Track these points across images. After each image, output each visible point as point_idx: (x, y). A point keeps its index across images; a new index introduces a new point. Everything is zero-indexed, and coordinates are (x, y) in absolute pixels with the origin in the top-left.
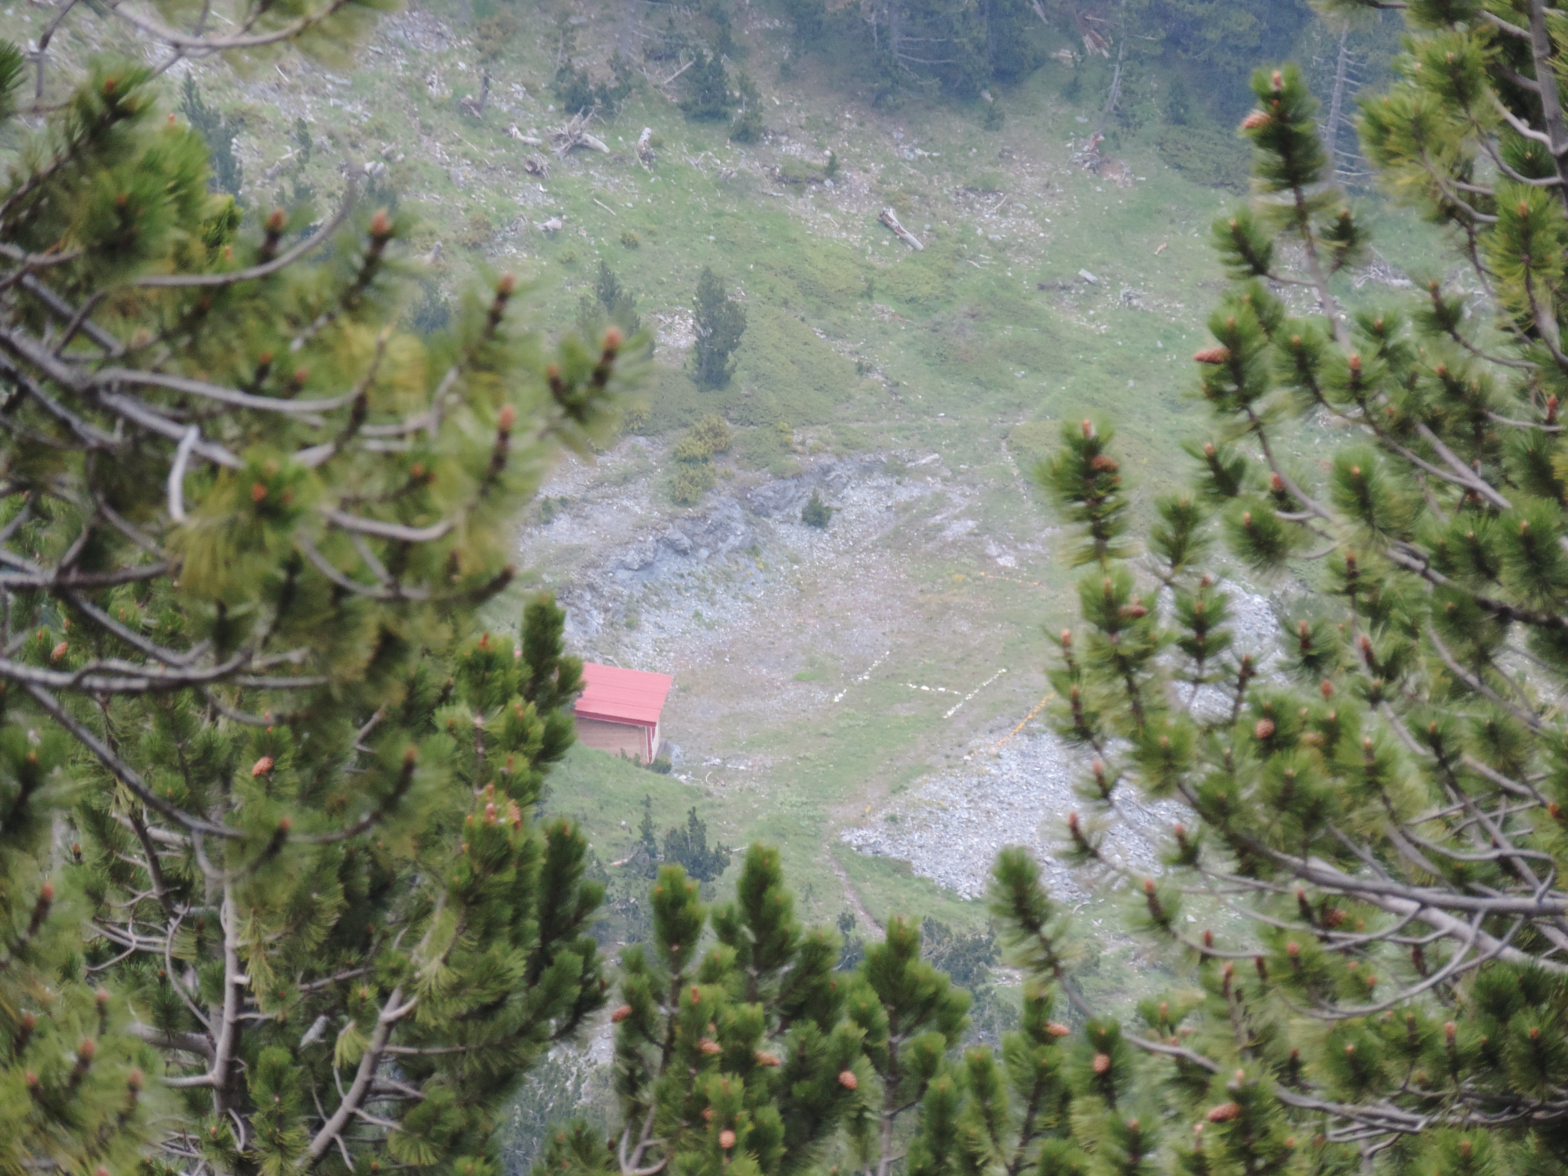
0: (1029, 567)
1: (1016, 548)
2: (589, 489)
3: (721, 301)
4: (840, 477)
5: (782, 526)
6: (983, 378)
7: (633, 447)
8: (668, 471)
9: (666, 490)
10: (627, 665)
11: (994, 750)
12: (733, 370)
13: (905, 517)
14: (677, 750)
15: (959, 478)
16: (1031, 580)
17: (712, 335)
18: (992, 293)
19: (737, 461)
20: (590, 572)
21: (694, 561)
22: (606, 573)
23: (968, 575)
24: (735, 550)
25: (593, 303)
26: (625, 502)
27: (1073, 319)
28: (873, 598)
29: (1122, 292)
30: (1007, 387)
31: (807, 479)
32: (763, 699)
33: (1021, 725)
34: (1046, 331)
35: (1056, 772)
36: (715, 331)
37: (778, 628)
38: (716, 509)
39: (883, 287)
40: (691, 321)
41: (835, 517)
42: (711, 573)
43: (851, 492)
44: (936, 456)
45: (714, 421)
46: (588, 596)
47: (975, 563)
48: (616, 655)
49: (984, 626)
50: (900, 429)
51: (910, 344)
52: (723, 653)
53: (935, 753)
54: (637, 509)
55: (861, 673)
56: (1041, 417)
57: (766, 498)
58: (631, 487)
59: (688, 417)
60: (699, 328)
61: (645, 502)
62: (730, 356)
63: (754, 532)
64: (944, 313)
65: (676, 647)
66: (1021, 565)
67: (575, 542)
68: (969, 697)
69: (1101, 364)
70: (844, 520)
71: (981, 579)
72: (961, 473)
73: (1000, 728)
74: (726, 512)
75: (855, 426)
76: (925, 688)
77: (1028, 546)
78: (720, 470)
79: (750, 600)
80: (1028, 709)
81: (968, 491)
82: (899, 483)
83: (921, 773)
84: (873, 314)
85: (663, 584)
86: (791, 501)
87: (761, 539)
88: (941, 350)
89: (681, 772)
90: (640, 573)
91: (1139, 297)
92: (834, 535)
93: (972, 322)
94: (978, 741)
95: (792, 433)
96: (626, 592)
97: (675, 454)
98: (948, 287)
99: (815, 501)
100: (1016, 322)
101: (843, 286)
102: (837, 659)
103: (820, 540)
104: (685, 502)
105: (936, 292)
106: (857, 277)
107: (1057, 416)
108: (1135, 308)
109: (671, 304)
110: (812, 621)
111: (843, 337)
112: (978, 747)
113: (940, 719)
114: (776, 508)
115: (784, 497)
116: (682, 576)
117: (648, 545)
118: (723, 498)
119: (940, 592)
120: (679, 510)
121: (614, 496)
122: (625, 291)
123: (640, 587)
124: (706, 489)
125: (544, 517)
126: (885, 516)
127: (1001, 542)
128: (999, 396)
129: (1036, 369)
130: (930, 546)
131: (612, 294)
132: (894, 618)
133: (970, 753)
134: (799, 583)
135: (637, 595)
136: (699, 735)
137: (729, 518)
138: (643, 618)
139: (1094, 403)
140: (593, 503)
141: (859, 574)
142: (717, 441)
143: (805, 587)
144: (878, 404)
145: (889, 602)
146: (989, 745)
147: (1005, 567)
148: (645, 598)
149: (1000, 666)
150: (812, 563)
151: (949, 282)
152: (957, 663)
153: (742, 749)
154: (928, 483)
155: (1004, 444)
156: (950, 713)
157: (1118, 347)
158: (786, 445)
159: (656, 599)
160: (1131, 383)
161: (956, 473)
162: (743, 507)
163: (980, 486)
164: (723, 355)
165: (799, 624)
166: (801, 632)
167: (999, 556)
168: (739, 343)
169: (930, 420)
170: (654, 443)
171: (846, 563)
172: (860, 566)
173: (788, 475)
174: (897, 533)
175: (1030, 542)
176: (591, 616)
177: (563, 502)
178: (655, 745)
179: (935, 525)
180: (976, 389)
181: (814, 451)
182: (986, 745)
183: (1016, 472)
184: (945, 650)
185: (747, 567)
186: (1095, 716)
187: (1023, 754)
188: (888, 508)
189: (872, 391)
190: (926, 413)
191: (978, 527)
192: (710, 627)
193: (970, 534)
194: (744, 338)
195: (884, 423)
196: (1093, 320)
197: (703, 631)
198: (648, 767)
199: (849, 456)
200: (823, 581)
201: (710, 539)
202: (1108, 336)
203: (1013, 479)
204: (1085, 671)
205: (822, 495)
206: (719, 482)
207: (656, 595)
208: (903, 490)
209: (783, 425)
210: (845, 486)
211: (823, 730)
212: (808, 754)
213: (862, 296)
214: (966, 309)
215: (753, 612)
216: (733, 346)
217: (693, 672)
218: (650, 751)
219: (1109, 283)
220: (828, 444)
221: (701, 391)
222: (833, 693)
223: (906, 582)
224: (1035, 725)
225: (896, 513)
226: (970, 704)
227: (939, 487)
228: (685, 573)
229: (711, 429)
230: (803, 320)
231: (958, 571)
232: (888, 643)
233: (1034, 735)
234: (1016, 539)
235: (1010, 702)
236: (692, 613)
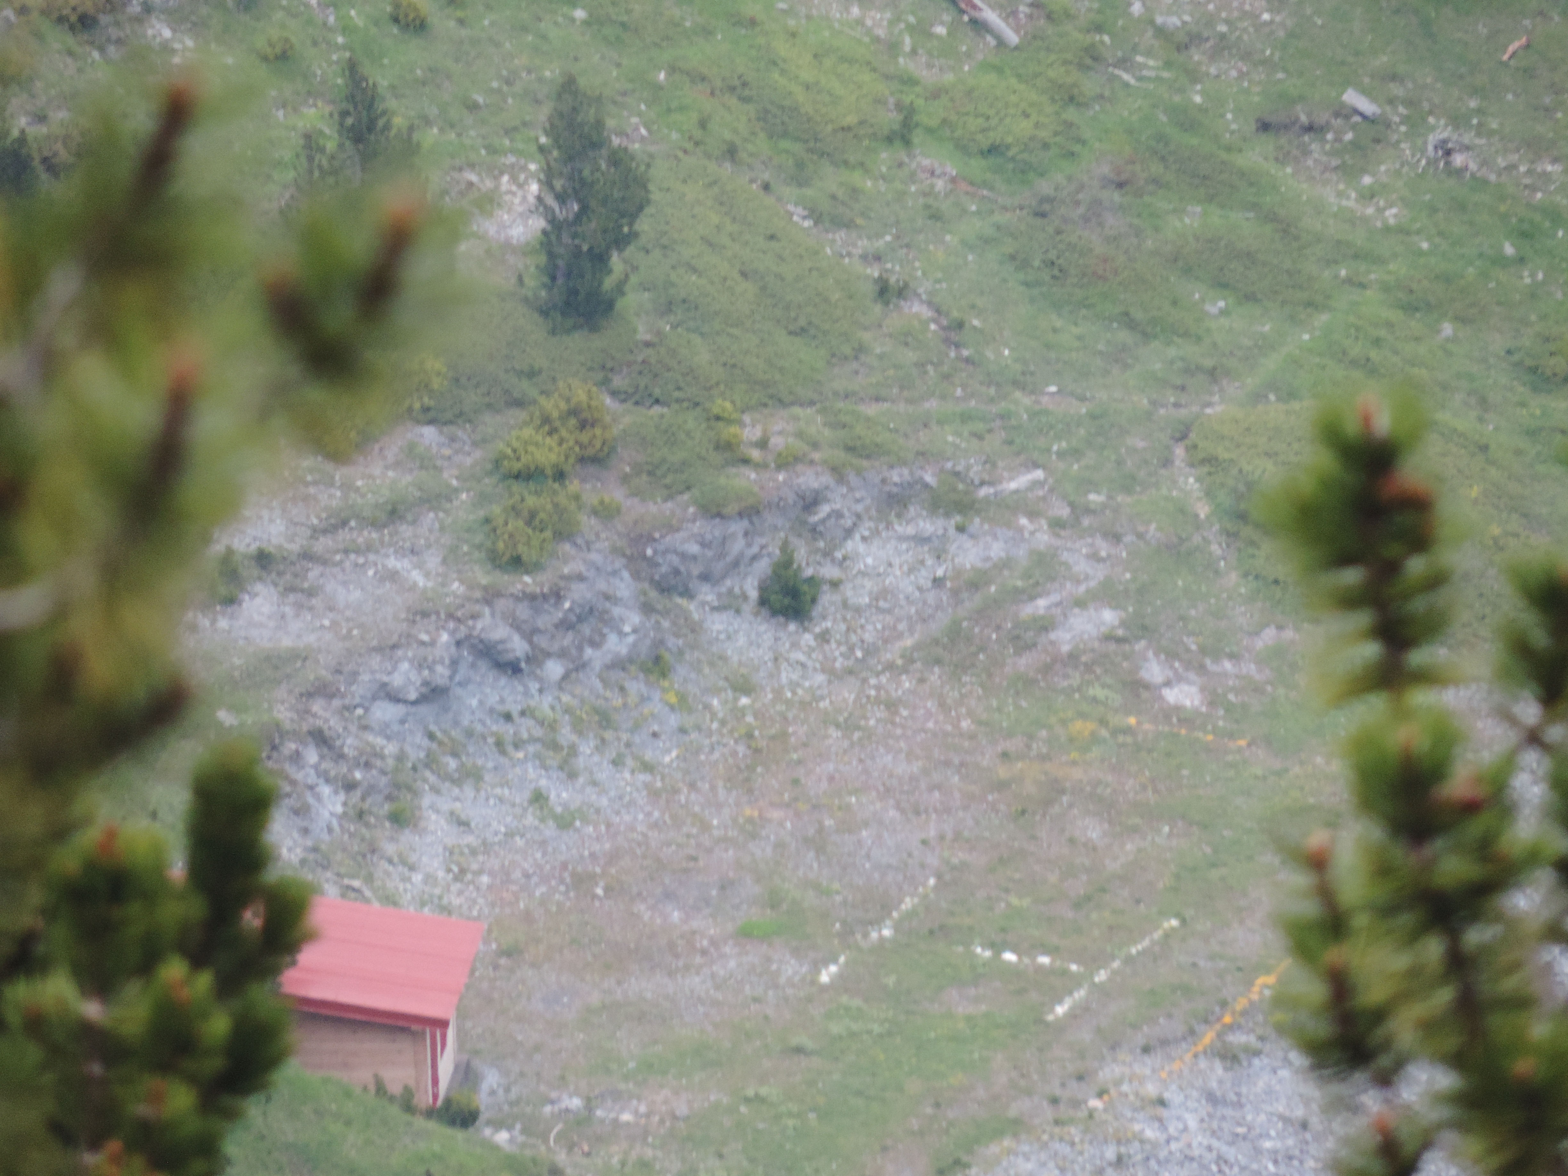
0: (1229, 708)
1: (1201, 669)
2: (316, 533)
3: (595, 145)
4: (839, 515)
5: (716, 616)
6: (1138, 315)
7: (411, 449)
8: (482, 499)
9: (479, 538)
10: (390, 900)
11: (1151, 1089)
12: (620, 289)
13: (972, 602)
14: (491, 1079)
15: (1086, 522)
16: (1232, 736)
17: (578, 217)
18: (1161, 138)
19: (625, 479)
20: (317, 706)
21: (534, 686)
22: (346, 708)
23: (1103, 722)
24: (619, 664)
25: (330, 146)
26: (393, 563)
27: (1330, 197)
28: (902, 768)
29: (1432, 139)
30: (1186, 334)
31: (771, 518)
32: (671, 974)
33: (1209, 1037)
34: (1271, 217)
35: (1280, 1137)
36: (585, 209)
37: (705, 827)
38: (581, 578)
39: (934, 123)
40: (534, 187)
41: (827, 599)
42: (568, 710)
43: (862, 548)
44: (1039, 474)
45: (580, 395)
46: (312, 756)
47: (1116, 699)
48: (369, 879)
49: (1134, 830)
50: (965, 418)
51: (987, 241)
52: (592, 878)
53: (1028, 1093)
54: (417, 577)
55: (877, 923)
56: (1258, 397)
57: (684, 556)
58: (405, 530)
59: (526, 388)
60: (550, 201)
61: (433, 561)
62: (616, 261)
63: (657, 626)
64: (1060, 178)
65: (494, 863)
66: (1212, 704)
67: (287, 642)
68: (1101, 976)
69: (1386, 288)
70: (845, 604)
71: (1128, 731)
72: (1089, 511)
73: (1164, 1043)
74: (602, 585)
75: (871, 410)
76: (1009, 957)
77: (1228, 665)
78: (591, 498)
79: (648, 767)
80: (1224, 1004)
81: (1104, 548)
82: (961, 529)
83: (999, 1133)
84: (912, 177)
85: (469, 733)
86: (736, 564)
87: (672, 642)
88: (1052, 255)
89: (498, 1124)
90: (423, 710)
91: (1467, 148)
92: (824, 638)
93: (1117, 197)
94: (1118, 1070)
95: (741, 424)
96: (391, 749)
97: (497, 463)
98: (1069, 125)
99: (786, 563)
100: (1210, 199)
101: (851, 120)
102: (828, 893)
103: (795, 645)
104: (517, 563)
105: (1043, 134)
106: (879, 101)
107: (1292, 395)
108: (1460, 172)
109: (492, 150)
110: (776, 814)
111: (849, 225)
112: (1118, 1083)
113: (1040, 1021)
114: (705, 577)
115: (721, 556)
116: (508, 717)
117: (438, 652)
118: (594, 556)
119: (1043, 758)
120: (503, 579)
121: (369, 548)
122: (398, 121)
123: (420, 739)
124: (560, 536)
125: (223, 590)
126: (931, 597)
127: (1170, 655)
128: (1172, 352)
129: (1250, 298)
130: (1025, 662)
131: (371, 128)
132: (948, 811)
133: (1100, 1094)
134: (750, 736)
135: (415, 754)
136: (537, 1048)
137: (607, 597)
138: (427, 800)
139: (1370, 368)
140: (324, 563)
141: (875, 718)
142: (584, 437)
143: (762, 744)
144: (921, 366)
145: (936, 777)
146: (1142, 1079)
147: (1179, 708)
148: (431, 762)
149: (1164, 914)
150: (778, 693)
151: (1071, 114)
152: (1077, 905)
153: (626, 1078)
154: (1020, 530)
155: (1179, 451)
156: (1060, 1010)
157: (1421, 253)
158: (727, 447)
159: (452, 764)
160: (1448, 329)
161: (1079, 510)
162: (636, 576)
163: (1129, 538)
164: (600, 259)
165: (750, 820)
166: (754, 836)
167: (1168, 684)
168: (634, 235)
169: (1026, 401)
170: (453, 439)
171: (847, 694)
172: (878, 701)
173: (732, 508)
174: (955, 633)
175: (1232, 656)
176: (318, 798)
177: (263, 559)
178: (446, 1067)
179: (1035, 619)
180: (1124, 336)
181: (785, 462)
182: (1134, 1077)
183: (1203, 510)
184: (1053, 878)
185: (644, 699)
186: (1379, 1015)
187: (1212, 1098)
188: (938, 582)
189: (905, 338)
190: (1016, 384)
191: (1123, 624)
192: (564, 823)
193: (1109, 638)
194: (644, 225)
195: (932, 404)
196: (1368, 195)
197: (550, 830)
198: (430, 1113)
199: (859, 472)
200: (800, 731)
201: (568, 639)
202: (1401, 230)
203: (1198, 525)
204: (1361, 921)
205: (801, 553)
206: (588, 523)
207: (455, 755)
208: (968, 544)
209: (722, 405)
210: (849, 533)
211: (795, 1040)
212: (763, 1091)
213: (889, 140)
214: (1105, 170)
215: (654, 794)
216: (621, 242)
217: (528, 917)
218: (436, 1081)
219: (1405, 120)
220: (815, 446)
221: (553, 332)
222: (817, 967)
223: (972, 737)
224: (1238, 1039)
225: (955, 593)
226: (1103, 992)
227: (1043, 539)
228: (515, 710)
229: (573, 412)
230: (766, 187)
231: (1082, 715)
232: (933, 860)
233: (1235, 1059)
234: (1203, 650)
235: (1186, 990)
236: (527, 795)
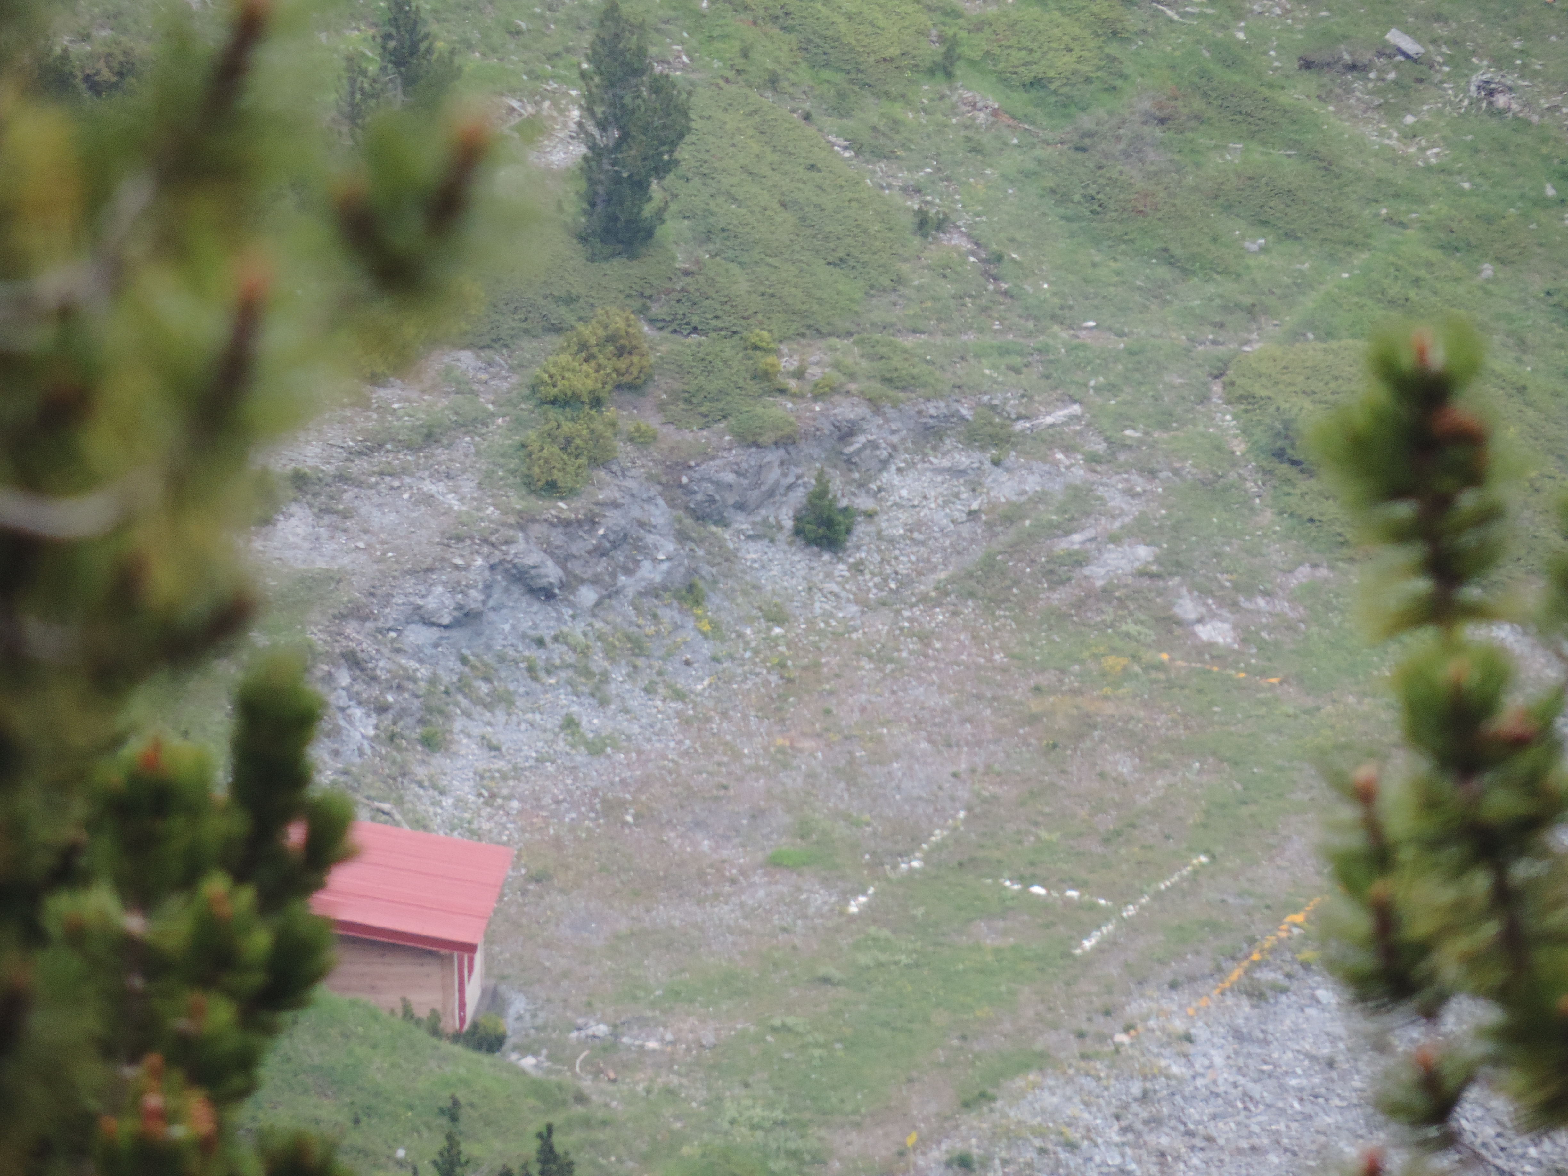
0: (1262, 646)
1: (1235, 606)
2: (353, 454)
3: (639, 72)
4: (874, 445)
5: (751, 545)
6: (1177, 250)
7: (449, 372)
8: (519, 424)
9: (514, 463)
10: (420, 824)
11: (1178, 1025)
12: (659, 216)
13: (1008, 535)
14: (518, 1004)
15: (1122, 457)
16: (1263, 673)
17: (618, 144)
18: (1203, 73)
19: (661, 407)
20: (351, 628)
21: (567, 612)
23: (1135, 658)
24: (653, 592)
25: (373, 69)
26: (428, 486)
27: (1370, 133)
28: (935, 701)
29: (1476, 79)
30: (1225, 272)
31: (808, 448)
32: (700, 902)
33: (1236, 973)
34: (1313, 156)
35: (1307, 1074)
36: (625, 136)
37: (737, 755)
38: (615, 505)
39: (976, 55)
40: (576, 114)
41: (861, 529)
42: (601, 637)
43: (897, 480)
44: (1076, 409)
45: (618, 323)
46: (344, 678)
47: (1150, 635)
48: (399, 802)
49: (1165, 766)
50: (1003, 351)
51: (1027, 175)
52: (622, 805)
53: (1055, 1026)
54: (452, 500)
55: (905, 854)
56: (1296, 335)
57: (721, 486)
58: (442, 455)
59: (563, 312)
60: (592, 128)
61: (468, 486)
62: (655, 189)
63: (692, 556)
64: (1101, 113)
65: (524, 788)
66: (1244, 641)
67: (321, 564)
68: (1130, 911)
69: (1427, 228)
70: (879, 536)
71: (1160, 667)
72: (1126, 447)
73: (1192, 979)
74: (636, 512)
75: (909, 342)
76: (1037, 890)
77: (1261, 602)
78: (627, 425)
79: (679, 696)
80: (1252, 941)
81: (1140, 484)
82: (996, 463)
83: (1024, 1067)
84: (953, 110)
85: (502, 658)
86: (771, 493)
87: (706, 570)
88: (1092, 191)
89: (524, 1050)
90: (455, 634)
91: (1509, 89)
92: (858, 568)
93: (1158, 132)
94: (1145, 1005)
95: (778, 353)
96: (423, 672)
97: (534, 389)
98: (1111, 59)
99: (821, 494)
100: (1252, 135)
101: (893, 51)
102: (858, 824)
103: (829, 576)
104: (552, 488)
105: (1086, 69)
106: (923, 33)
108: (1500, 113)
109: (534, 76)
110: (808, 744)
111: (888, 156)
112: (1145, 1018)
113: (1067, 955)
114: (740, 507)
115: (757, 485)
116: (540, 642)
117: (471, 576)
118: (629, 483)
119: (1075, 692)
120: (537, 504)
121: (405, 470)
122: (440, 45)
123: (453, 663)
124: (595, 462)
125: (256, 510)
126: (965, 530)
127: (1204, 592)
128: (1211, 289)
129: (1290, 236)
130: (1058, 597)
131: (413, 51)
132: (979, 744)
133: (1127, 1029)
134: (783, 665)
135: (447, 678)
136: (565, 975)
137: (641, 524)
138: (458, 724)
139: (1408, 308)
140: (359, 485)
141: (907, 649)
142: (622, 365)
143: (795, 674)
144: (959, 297)
145: (968, 710)
146: (1168, 1015)
147: (1211, 645)
148: (463, 686)
149: (1194, 850)
150: (811, 622)
151: (1114, 49)
152: (1106, 840)
153: (653, 1005)
154: (1056, 464)
155: (1217, 388)
156: (1087, 944)
157: (1462, 193)
158: (764, 376)
159: (484, 688)
160: (1488, 269)
161: (1116, 445)
162: (671, 503)
163: (1164, 475)
164: (640, 186)
165: (781, 750)
166: (785, 766)
167: (1200, 620)
168: (676, 163)
169: (1064, 335)
170: (491, 363)
171: (880, 625)
172: (911, 634)
173: (767, 438)
174: (989, 565)
175: (1266, 594)
176: (349, 719)
177: (299, 480)
178: (473, 991)
179: (1070, 554)
180: (1163, 272)
181: (822, 392)
182: (1160, 1013)
183: (1239, 448)
184: (1083, 813)
185: (677, 627)
186: (1425, 947)
187: (1238, 1036)
188: (973, 515)
189: (944, 270)
190: (1054, 318)
191: (1157, 560)
192: (596, 749)
193: (1142, 573)
194: (683, 153)
195: (969, 338)
196: (1410, 135)
197: (581, 757)
198: (456, 1037)
199: (895, 404)
200: (833, 661)
201: (601, 566)
202: (1442, 170)
203: (1234, 462)
205: (836, 483)
206: (623, 449)
207: (487, 679)
208: (1004, 477)
209: (760, 335)
210: (884, 464)
211: (823, 970)
212: (790, 1021)
213: (931, 72)
214: (1147, 105)
215: (686, 722)
216: (661, 169)
217: (557, 843)
218: (462, 1006)
219: (1449, 60)
220: (852, 377)
221: (592, 259)
222: (846, 896)
223: (1004, 670)
224: (1266, 976)
225: (990, 525)
226: (1132, 927)
227: (1079, 474)
228: (547, 635)
229: (611, 339)
230: (807, 117)
231: (1114, 650)
232: (963, 793)
233: (1261, 996)
234: (1237, 587)
235: (1215, 927)
236: (558, 720)
